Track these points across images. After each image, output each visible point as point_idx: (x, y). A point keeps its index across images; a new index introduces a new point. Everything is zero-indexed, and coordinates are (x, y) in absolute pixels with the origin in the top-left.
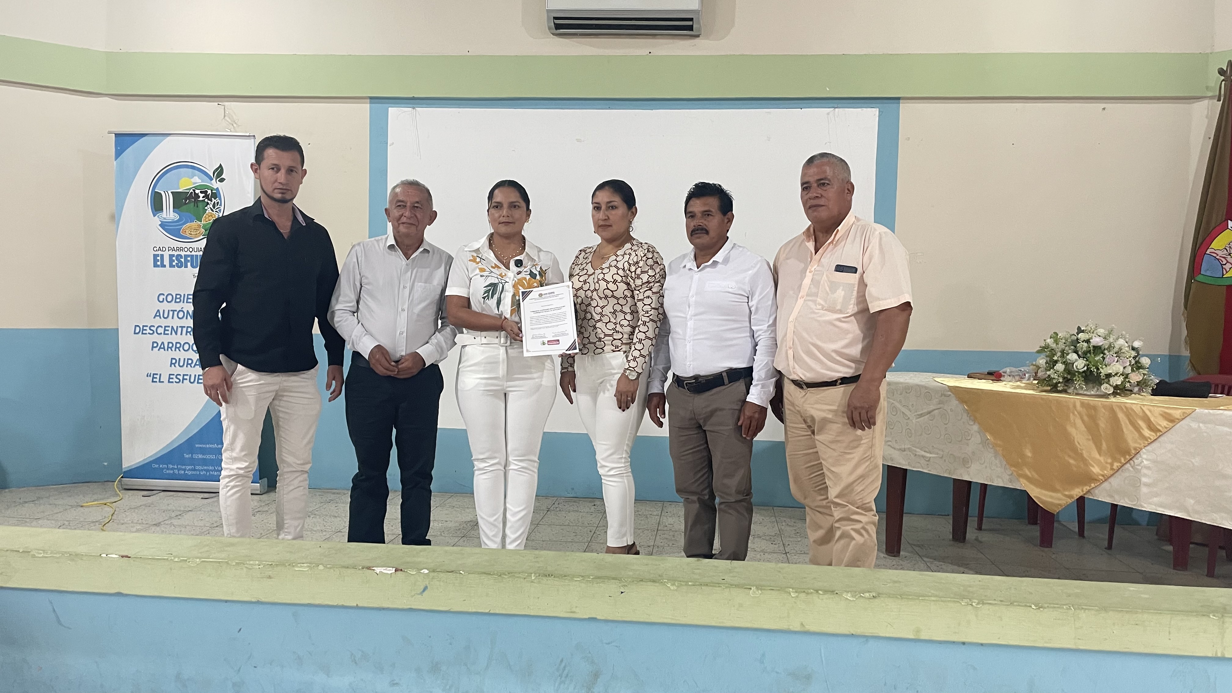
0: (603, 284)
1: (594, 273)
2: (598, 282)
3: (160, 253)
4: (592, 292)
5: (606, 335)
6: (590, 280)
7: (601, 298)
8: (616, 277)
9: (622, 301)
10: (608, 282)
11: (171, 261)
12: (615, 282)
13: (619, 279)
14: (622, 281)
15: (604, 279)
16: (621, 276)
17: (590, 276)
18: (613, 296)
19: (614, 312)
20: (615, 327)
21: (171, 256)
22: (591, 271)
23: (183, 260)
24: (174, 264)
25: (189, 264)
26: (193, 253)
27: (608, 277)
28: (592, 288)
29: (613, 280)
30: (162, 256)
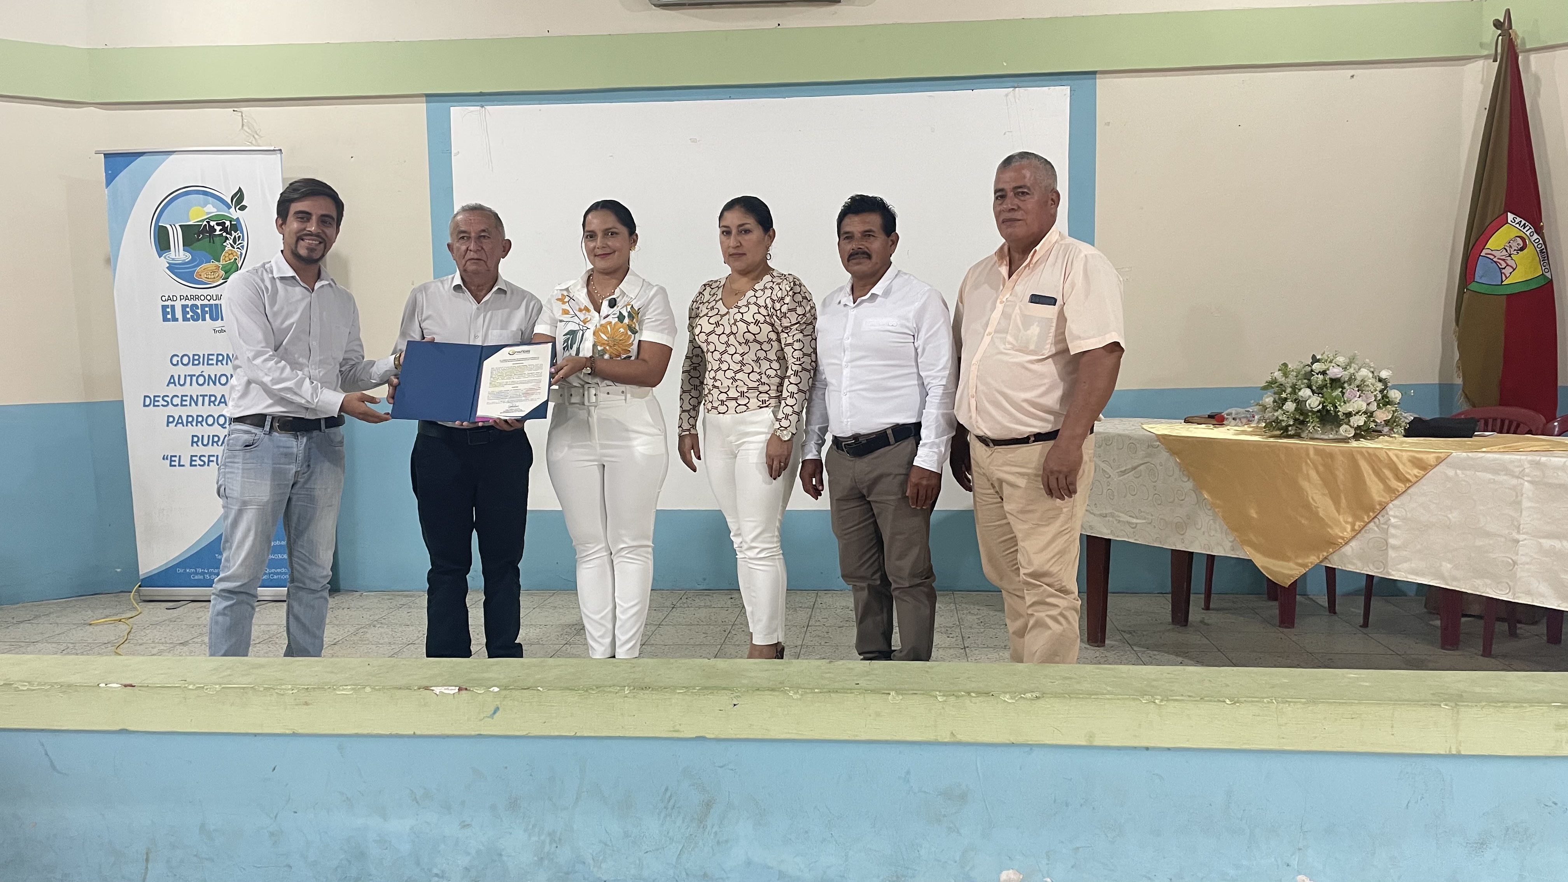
0: (742, 327)
1: (728, 313)
2: (735, 324)
3: (169, 303)
4: (728, 336)
5: (749, 388)
6: (725, 321)
7: (740, 344)
8: (757, 316)
9: (766, 347)
10: (748, 324)
11: (185, 313)
12: (757, 323)
13: (762, 319)
14: (765, 322)
15: (742, 320)
16: (764, 316)
17: (722, 316)
18: (755, 341)
19: (758, 360)
20: (759, 377)
21: (184, 307)
22: (724, 310)
23: (199, 311)
24: (188, 316)
25: (207, 316)
26: (212, 302)
27: (748, 317)
28: (727, 331)
29: (754, 321)
30: (173, 307)
